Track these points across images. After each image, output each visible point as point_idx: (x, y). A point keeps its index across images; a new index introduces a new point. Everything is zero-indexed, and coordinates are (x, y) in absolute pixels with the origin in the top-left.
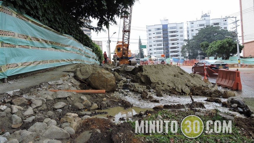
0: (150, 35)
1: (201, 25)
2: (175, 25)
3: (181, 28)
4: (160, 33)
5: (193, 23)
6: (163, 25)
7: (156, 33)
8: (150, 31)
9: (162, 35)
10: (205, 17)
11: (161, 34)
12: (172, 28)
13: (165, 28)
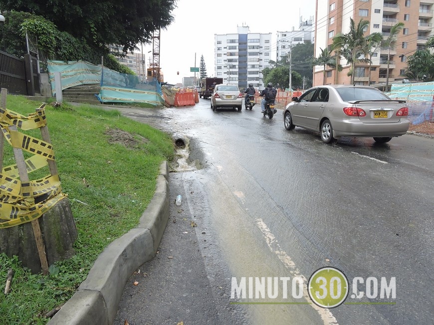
0: (219, 49)
1: (296, 39)
2: (258, 37)
3: (267, 42)
4: (234, 48)
5: (285, 35)
6: (240, 35)
7: (228, 48)
8: (219, 43)
9: (237, 51)
10: (304, 27)
11: (236, 49)
12: (253, 41)
13: (243, 40)
